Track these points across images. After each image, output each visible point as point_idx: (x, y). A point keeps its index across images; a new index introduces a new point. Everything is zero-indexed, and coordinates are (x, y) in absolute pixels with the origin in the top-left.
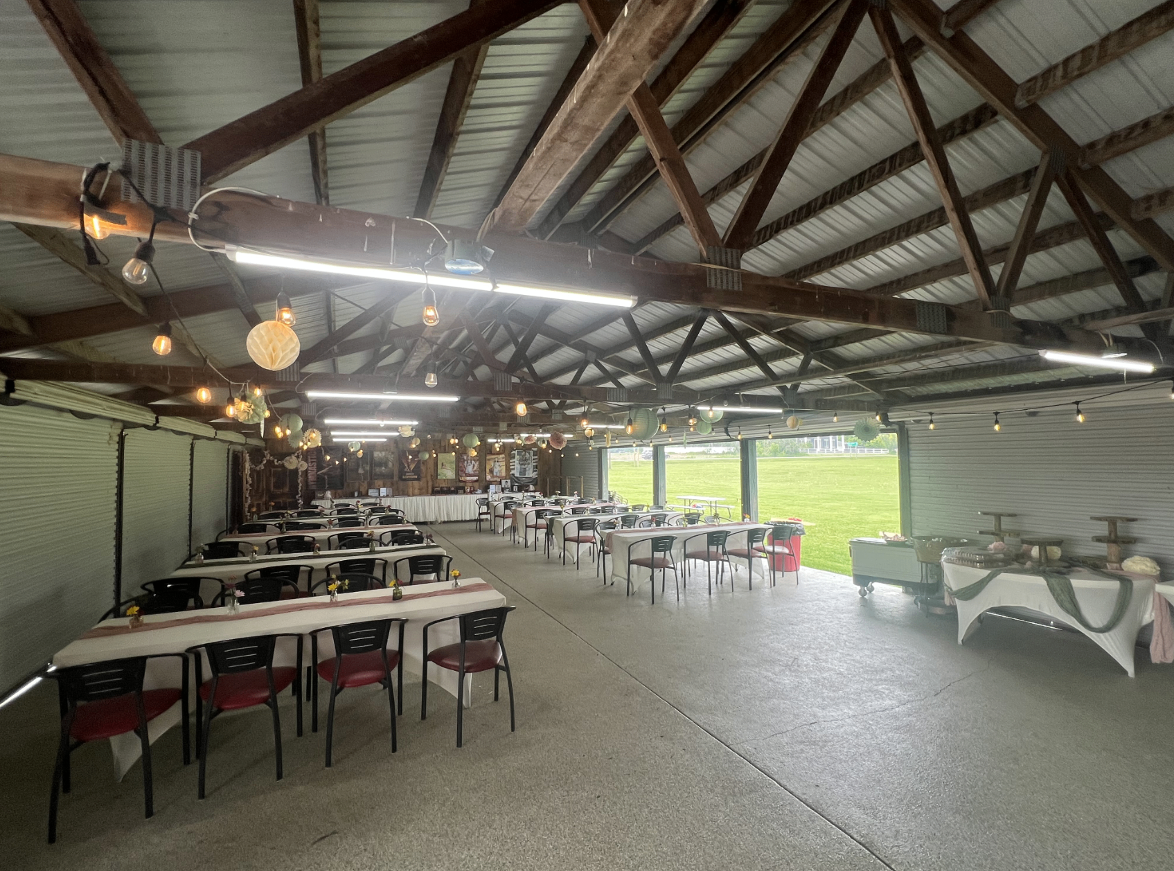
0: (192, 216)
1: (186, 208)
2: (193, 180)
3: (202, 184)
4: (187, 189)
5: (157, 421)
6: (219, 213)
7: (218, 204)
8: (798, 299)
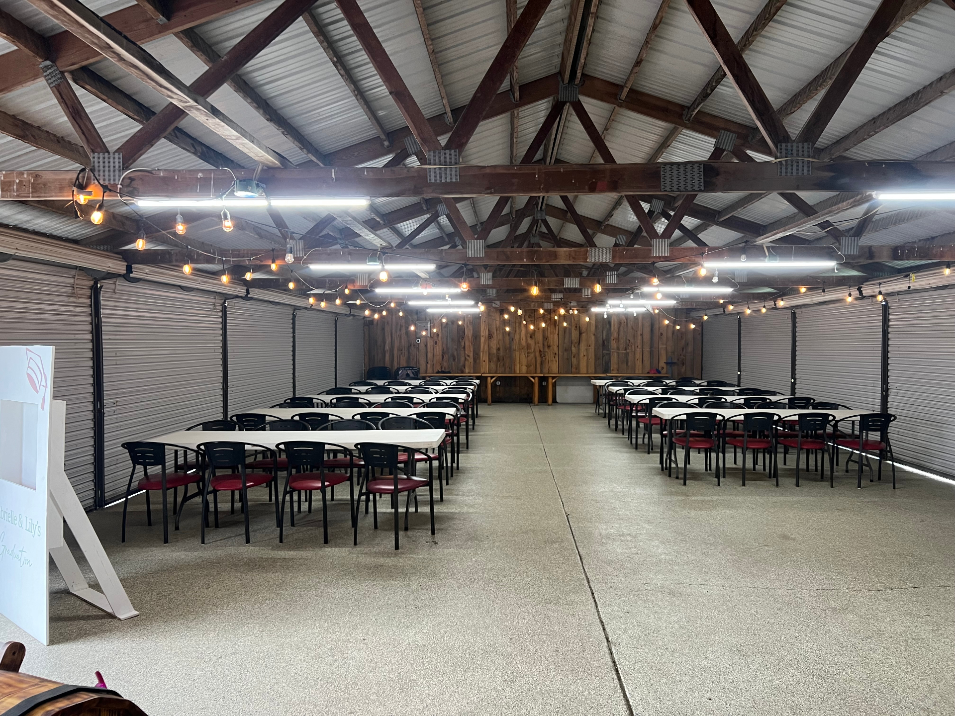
0: (119, 186)
1: (117, 183)
2: (120, 167)
3: (123, 169)
4: (117, 172)
5: (248, 292)
6: (131, 183)
7: (130, 178)
8: (515, 181)
